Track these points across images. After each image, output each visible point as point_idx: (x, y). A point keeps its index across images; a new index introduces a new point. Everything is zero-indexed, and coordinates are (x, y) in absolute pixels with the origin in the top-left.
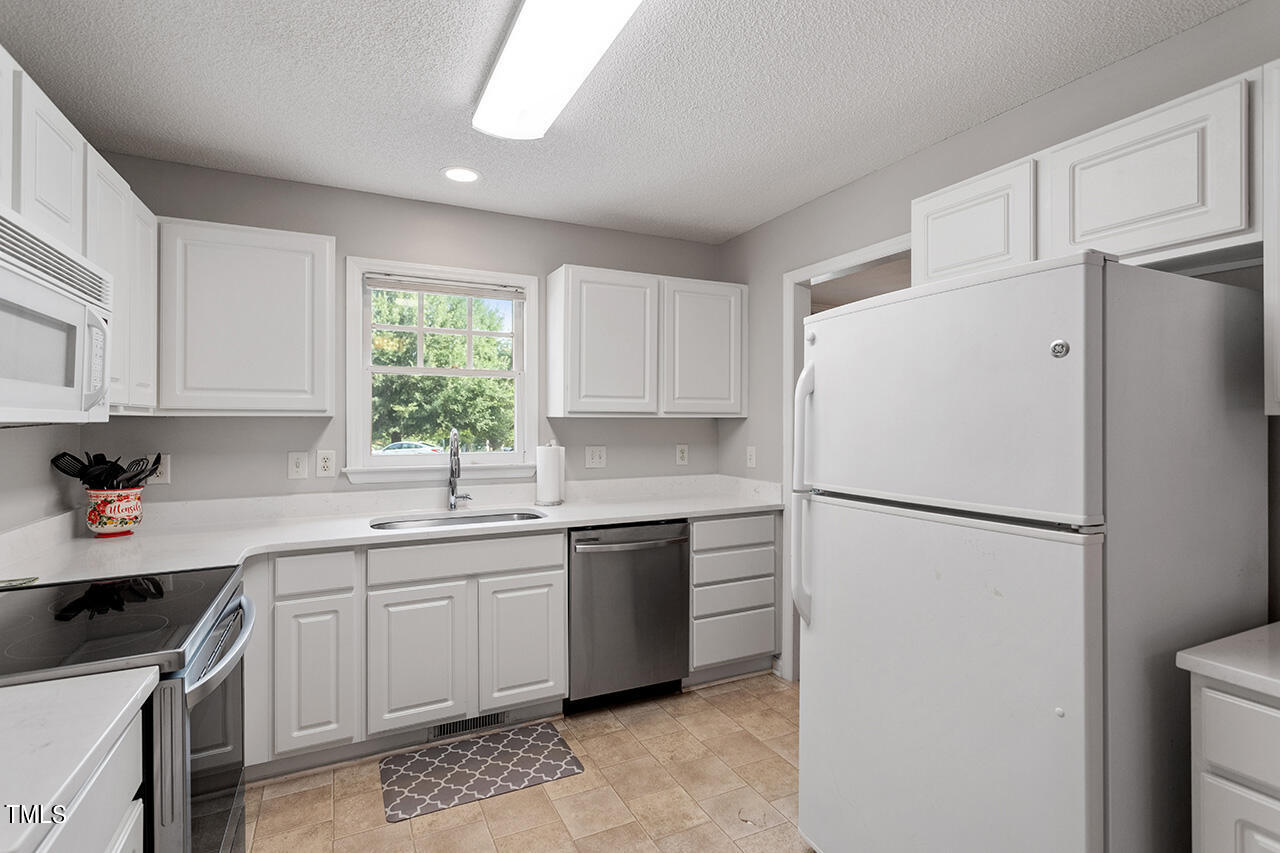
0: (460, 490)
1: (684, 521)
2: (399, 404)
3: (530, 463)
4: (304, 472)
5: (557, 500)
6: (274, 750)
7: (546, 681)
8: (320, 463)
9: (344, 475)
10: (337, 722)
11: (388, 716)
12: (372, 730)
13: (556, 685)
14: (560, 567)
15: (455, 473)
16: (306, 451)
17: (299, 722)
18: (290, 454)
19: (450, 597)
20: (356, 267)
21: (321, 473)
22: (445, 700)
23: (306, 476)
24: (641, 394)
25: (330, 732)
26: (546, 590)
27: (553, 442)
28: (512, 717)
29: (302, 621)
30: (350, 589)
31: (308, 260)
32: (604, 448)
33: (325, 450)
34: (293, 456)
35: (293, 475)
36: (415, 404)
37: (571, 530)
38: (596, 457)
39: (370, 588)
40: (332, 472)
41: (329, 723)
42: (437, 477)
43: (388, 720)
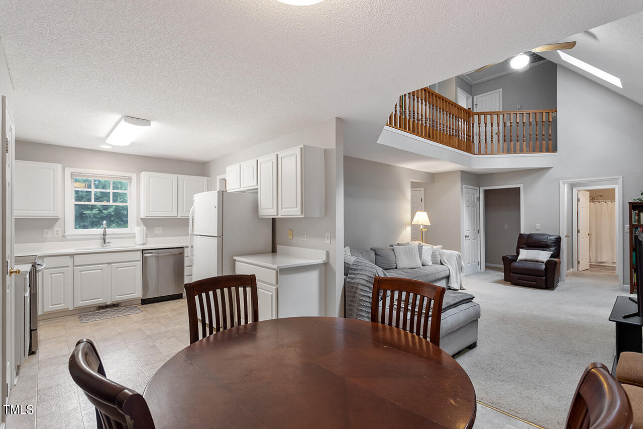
0: (107, 241)
1: (183, 248)
2: (87, 210)
3: (134, 232)
4: (50, 235)
5: (142, 243)
6: (43, 311)
7: (135, 293)
8: (55, 233)
9: (64, 236)
10: (64, 303)
11: (81, 302)
12: (75, 306)
13: (138, 294)
14: (140, 261)
15: (105, 235)
16: (50, 229)
17: (51, 302)
18: (44, 230)
19: (102, 269)
20: (68, 171)
21: (55, 235)
22: (100, 298)
23: (50, 236)
24: (171, 211)
25: (62, 306)
26: (134, 267)
27: (142, 226)
28: (123, 304)
29: (52, 275)
30: (68, 267)
31: (52, 171)
32: (161, 228)
33: (57, 228)
34: (45, 231)
35: (45, 236)
36: (97, 209)
37: (143, 250)
38: (158, 231)
39: (74, 266)
40: (60, 235)
41: (61, 304)
42: (99, 237)
43: (81, 303)
